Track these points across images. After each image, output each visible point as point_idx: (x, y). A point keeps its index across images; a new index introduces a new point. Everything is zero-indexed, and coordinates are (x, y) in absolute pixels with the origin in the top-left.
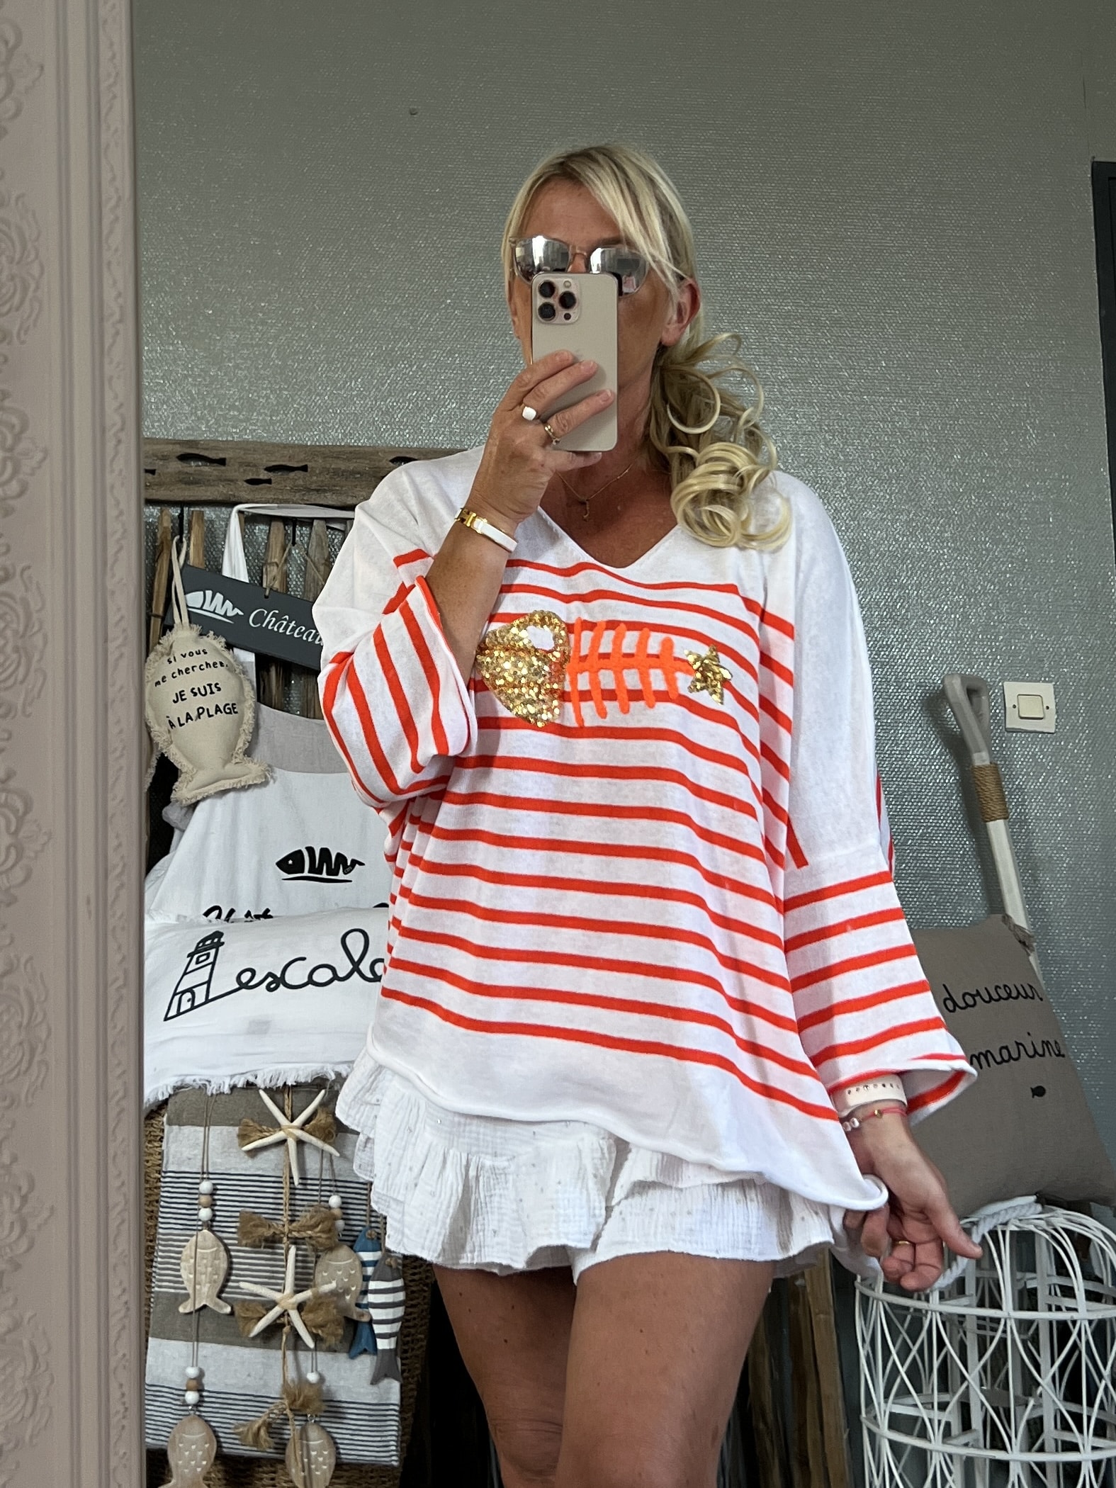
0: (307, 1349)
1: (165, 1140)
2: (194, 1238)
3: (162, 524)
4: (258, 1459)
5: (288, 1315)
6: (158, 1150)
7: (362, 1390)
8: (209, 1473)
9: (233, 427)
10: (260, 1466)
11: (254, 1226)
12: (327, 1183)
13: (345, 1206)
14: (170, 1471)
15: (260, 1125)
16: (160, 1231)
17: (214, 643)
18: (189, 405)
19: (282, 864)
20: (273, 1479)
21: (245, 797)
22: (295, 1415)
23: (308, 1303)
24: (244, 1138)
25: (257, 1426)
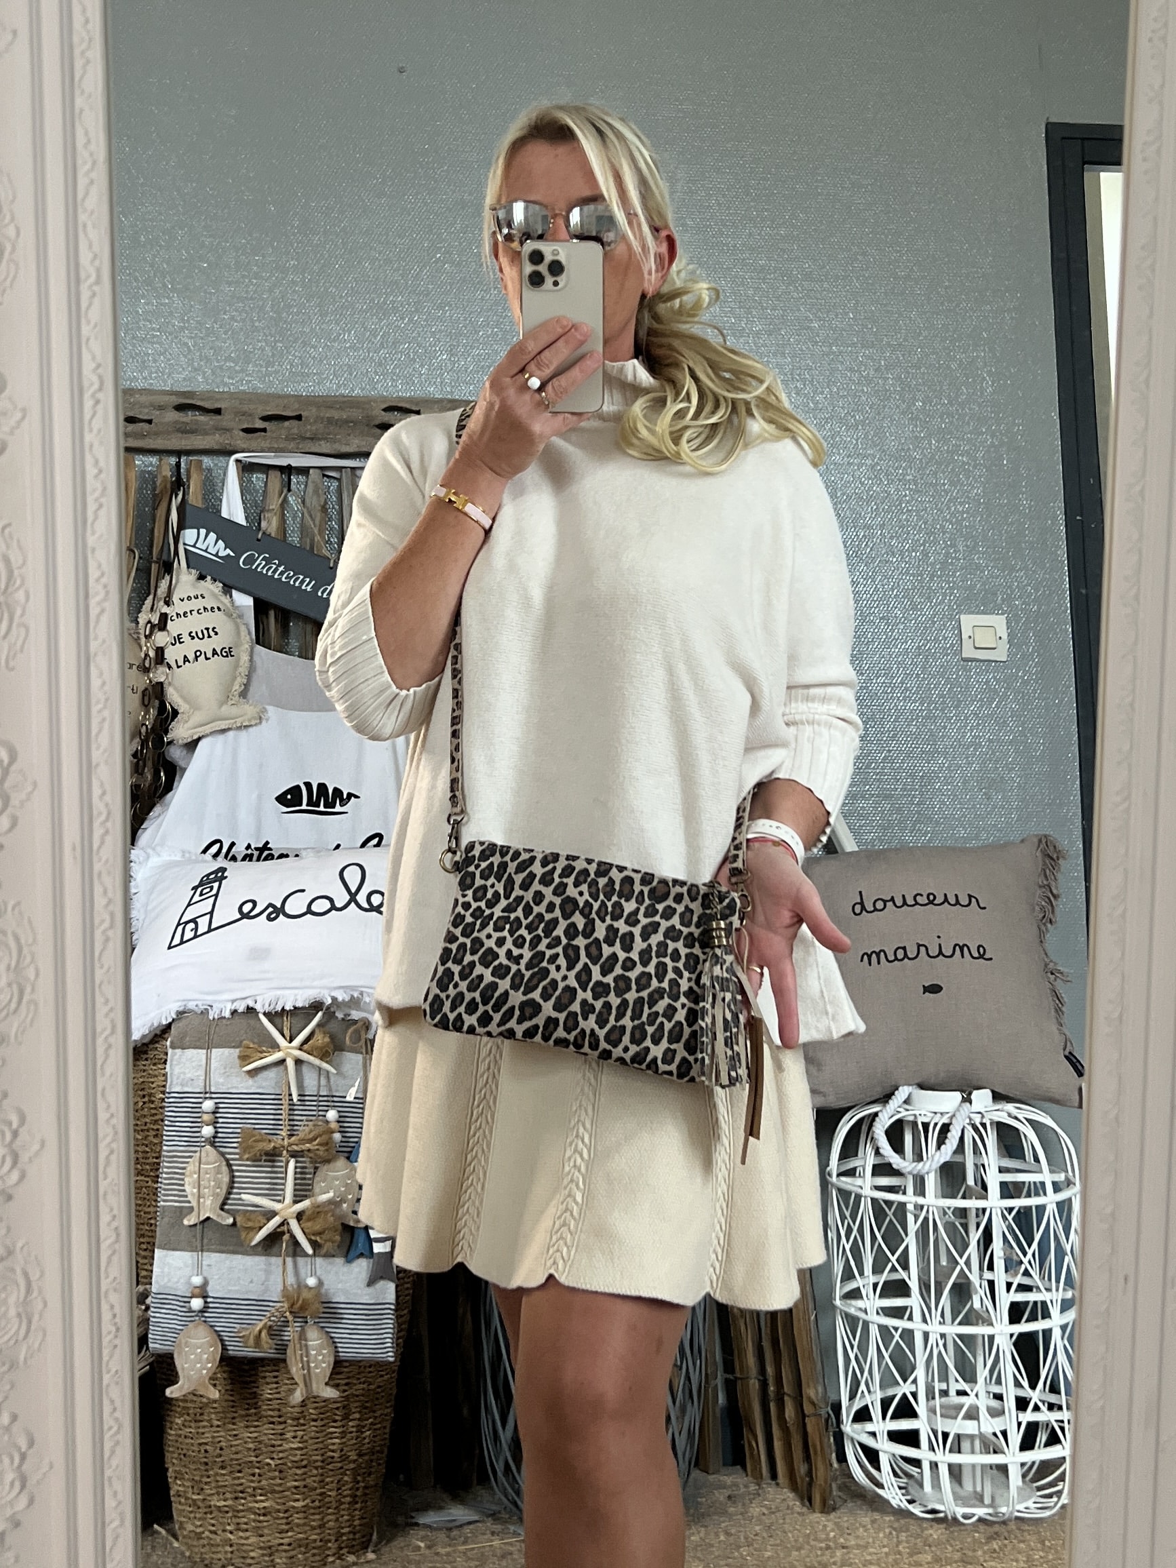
0: (306, 1255)
1: (168, 1062)
2: (198, 1154)
3: (161, 473)
4: (262, 1359)
5: (288, 1224)
6: (163, 1072)
7: (359, 1291)
8: (215, 1373)
9: (229, 378)
10: (263, 1366)
11: (254, 1141)
12: (325, 1099)
13: (342, 1119)
14: (177, 1373)
15: (260, 1046)
16: (165, 1148)
17: (210, 587)
18: (185, 356)
19: (281, 799)
20: (274, 1377)
21: (243, 734)
22: (295, 1317)
23: (307, 1213)
24: (244, 1059)
25: (258, 1329)
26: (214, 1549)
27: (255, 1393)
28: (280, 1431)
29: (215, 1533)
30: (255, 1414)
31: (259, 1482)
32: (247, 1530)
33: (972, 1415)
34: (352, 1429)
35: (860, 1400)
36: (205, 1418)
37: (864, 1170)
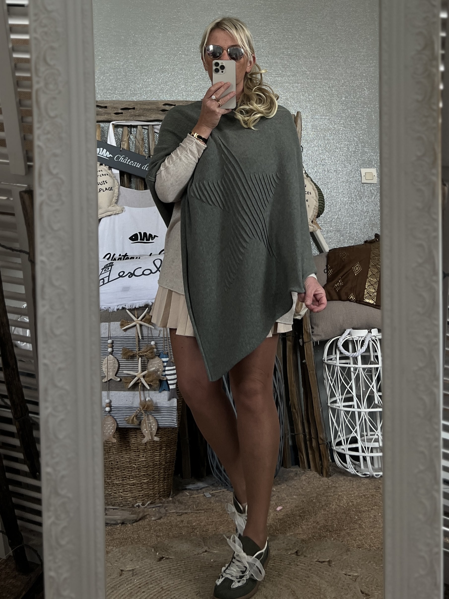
0: (147, 390)
2: (107, 358)
4: (132, 428)
5: (140, 379)
7: (165, 403)
8: (114, 434)
9: (109, 96)
10: (131, 432)
11: (127, 352)
12: (150, 338)
13: (156, 344)
15: (128, 321)
17: (104, 168)
19: (131, 238)
20: (136, 435)
21: (117, 216)
23: (147, 375)
24: (122, 325)
25: (132, 417)
26: (115, 499)
27: (129, 441)
28: (138, 455)
29: (116, 493)
30: (129, 449)
31: (131, 473)
32: (127, 491)
33: (376, 441)
34: (163, 453)
35: (338, 439)
36: (111, 451)
37: (336, 358)
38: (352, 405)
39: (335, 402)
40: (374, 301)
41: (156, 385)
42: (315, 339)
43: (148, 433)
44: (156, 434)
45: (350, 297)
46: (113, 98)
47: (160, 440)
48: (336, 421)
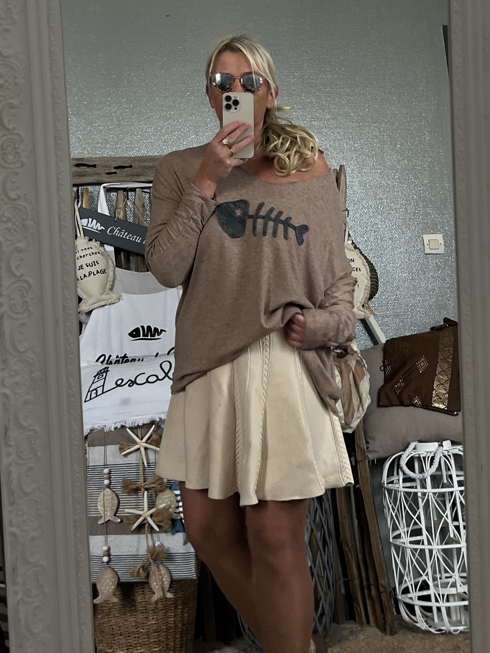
0: (156, 532)
1: (87, 453)
2: (103, 492)
4: (136, 583)
5: (147, 519)
7: (179, 548)
9: (99, 151)
10: (137, 587)
11: (129, 485)
15: (128, 443)
17: (95, 244)
19: (131, 334)
20: (143, 591)
21: (112, 307)
23: (155, 514)
24: (121, 449)
25: (138, 568)
27: (134, 599)
28: (146, 616)
30: (134, 609)
31: (138, 640)
33: (454, 585)
34: (179, 613)
35: (404, 584)
36: (112, 613)
37: (399, 480)
38: (420, 541)
39: (399, 536)
40: (445, 405)
41: (167, 526)
42: (371, 456)
43: (159, 588)
44: (170, 587)
45: (414, 402)
46: (104, 154)
47: (175, 595)
48: (401, 561)
